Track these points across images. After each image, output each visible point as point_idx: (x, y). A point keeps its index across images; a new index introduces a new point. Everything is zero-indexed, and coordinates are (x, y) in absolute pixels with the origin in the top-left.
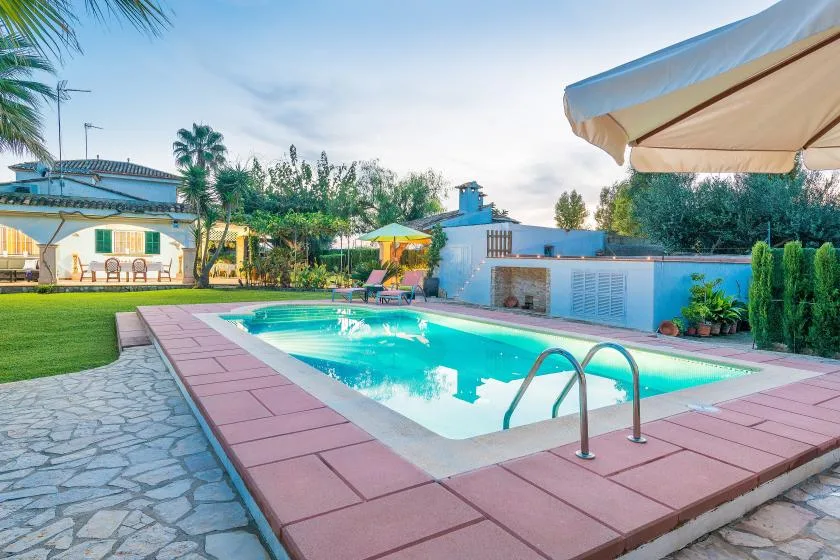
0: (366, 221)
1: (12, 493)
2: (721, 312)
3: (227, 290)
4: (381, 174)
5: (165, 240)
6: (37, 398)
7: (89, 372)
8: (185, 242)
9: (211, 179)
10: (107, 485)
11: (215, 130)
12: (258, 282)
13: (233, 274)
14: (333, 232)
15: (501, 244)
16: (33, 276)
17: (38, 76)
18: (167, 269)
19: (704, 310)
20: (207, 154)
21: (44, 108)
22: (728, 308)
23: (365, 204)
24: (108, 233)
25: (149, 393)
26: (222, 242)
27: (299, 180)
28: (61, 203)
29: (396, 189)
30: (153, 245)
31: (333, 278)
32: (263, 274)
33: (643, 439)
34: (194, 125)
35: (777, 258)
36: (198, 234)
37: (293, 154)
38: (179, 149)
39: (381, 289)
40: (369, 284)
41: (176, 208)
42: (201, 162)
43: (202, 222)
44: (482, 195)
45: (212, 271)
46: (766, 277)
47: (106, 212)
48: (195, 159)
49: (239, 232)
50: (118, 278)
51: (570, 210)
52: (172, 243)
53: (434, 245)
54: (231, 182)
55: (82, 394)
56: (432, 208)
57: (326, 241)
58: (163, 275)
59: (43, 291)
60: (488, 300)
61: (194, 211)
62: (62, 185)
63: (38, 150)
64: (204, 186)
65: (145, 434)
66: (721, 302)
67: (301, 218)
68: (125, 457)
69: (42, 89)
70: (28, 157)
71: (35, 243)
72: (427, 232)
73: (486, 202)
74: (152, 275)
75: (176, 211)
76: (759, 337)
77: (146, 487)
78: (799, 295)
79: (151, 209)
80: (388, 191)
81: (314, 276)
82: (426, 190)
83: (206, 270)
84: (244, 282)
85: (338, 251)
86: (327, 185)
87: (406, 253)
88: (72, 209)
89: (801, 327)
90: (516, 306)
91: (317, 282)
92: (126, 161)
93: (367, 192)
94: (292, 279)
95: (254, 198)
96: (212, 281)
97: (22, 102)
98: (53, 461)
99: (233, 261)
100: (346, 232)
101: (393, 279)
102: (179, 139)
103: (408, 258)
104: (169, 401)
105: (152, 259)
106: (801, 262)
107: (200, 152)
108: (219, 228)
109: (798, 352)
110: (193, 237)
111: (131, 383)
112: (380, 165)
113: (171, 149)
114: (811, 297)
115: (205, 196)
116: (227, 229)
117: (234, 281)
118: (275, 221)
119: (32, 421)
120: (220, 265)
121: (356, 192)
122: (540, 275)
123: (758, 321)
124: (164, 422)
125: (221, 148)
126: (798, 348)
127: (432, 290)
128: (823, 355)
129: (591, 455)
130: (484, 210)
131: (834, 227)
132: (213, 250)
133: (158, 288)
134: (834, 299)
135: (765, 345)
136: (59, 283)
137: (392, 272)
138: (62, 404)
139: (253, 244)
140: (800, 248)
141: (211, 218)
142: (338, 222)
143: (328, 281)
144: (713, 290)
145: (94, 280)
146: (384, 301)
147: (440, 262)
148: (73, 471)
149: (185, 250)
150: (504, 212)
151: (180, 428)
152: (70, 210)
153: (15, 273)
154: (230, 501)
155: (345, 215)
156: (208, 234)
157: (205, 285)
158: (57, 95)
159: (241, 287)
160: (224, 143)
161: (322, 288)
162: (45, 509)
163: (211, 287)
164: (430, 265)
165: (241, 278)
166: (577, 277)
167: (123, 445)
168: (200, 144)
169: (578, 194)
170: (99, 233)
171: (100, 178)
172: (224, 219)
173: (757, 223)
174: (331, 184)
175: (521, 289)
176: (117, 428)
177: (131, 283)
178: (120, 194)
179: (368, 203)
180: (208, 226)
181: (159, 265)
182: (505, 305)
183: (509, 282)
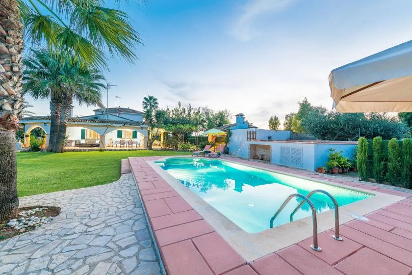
0: (204, 127)
1: (69, 247)
2: (343, 164)
3: (157, 151)
4: (209, 111)
5: (139, 134)
6: (90, 196)
7: (109, 184)
8: (145, 135)
9: (153, 114)
10: (106, 246)
11: (155, 97)
12: (168, 148)
13: (160, 145)
14: (192, 131)
15: (252, 135)
16: (98, 145)
17: (101, 81)
18: (139, 143)
19: (335, 163)
20: (153, 105)
21: (103, 92)
22: (346, 162)
23: (203, 121)
24: (121, 131)
25: (128, 196)
26: (156, 134)
27: (181, 113)
28: (107, 122)
29: (214, 116)
30: (135, 136)
31: (192, 147)
32: (169, 145)
33: (341, 238)
34: (149, 96)
35: (370, 144)
36: (149, 132)
37: (180, 105)
38: (144, 104)
39: (209, 152)
40: (205, 150)
42: (151, 108)
43: (150, 128)
44: (244, 118)
45: (153, 144)
46: (365, 151)
47: (121, 125)
48: (149, 107)
49: (162, 131)
50: (124, 146)
51: (274, 122)
52: (141, 135)
53: (227, 136)
54: (159, 114)
55: (105, 195)
56: (226, 122)
57: (190, 133)
58: (138, 145)
59: (101, 151)
60: (247, 156)
61: (148, 124)
62: (108, 116)
63: (100, 105)
64: (151, 116)
65: (123, 217)
66: (343, 160)
67: (182, 126)
68: (115, 229)
69: (102, 85)
70: (97, 107)
71: (99, 135)
72: (225, 131)
73: (245, 120)
74: (134, 145)
75: (142, 124)
76: (362, 176)
77: (121, 248)
78: (381, 159)
79: (134, 124)
80: (211, 117)
81: (186, 146)
82: (224, 116)
83: (151, 144)
84: (163, 148)
85: (194, 137)
86: (190, 115)
87: (217, 138)
88: (110, 124)
89: (382, 173)
90: (258, 159)
91: (187, 148)
93: (204, 117)
94: (179, 147)
95: (167, 120)
96: (153, 147)
97: (96, 90)
98: (88, 230)
99: (160, 141)
100: (197, 131)
101: (213, 147)
102: (144, 100)
103: (218, 140)
104: (135, 200)
105: (135, 140)
106: (381, 145)
107: (150, 104)
108: (155, 130)
109: (380, 183)
110: (147, 133)
111: (123, 190)
112: (209, 108)
113: (142, 104)
114: (387, 160)
115: (151, 119)
116: (158, 130)
117: (160, 147)
118: (173, 127)
119: (85, 207)
120: (156, 142)
121: (200, 117)
122: (268, 148)
123: (362, 169)
124: (131, 211)
125: (157, 103)
126: (380, 181)
127: (226, 152)
128: (393, 185)
129: (319, 248)
130: (245, 123)
131: (389, 130)
132: (154, 136)
133: (136, 150)
134: (399, 162)
135: (364, 179)
136: (106, 148)
137: (213, 145)
138: (97, 199)
139: (166, 135)
140: (381, 140)
141: (153, 127)
142: (194, 128)
144: (339, 155)
145: (116, 147)
146: (210, 157)
147: (229, 142)
148: (94, 236)
149: (145, 137)
150: (251, 124)
151: (137, 214)
152: (109, 124)
153: (93, 144)
154: (153, 261)
155: (196, 125)
156: (152, 132)
157: (150, 148)
158: (107, 87)
159: (162, 150)
160: (157, 101)
161: (188, 150)
162: (80, 258)
163: (152, 150)
164: (226, 143)
165: (162, 146)
166: (282, 149)
167: (115, 223)
168: (150, 102)
169: (277, 117)
170: (119, 132)
171: (120, 114)
172: (157, 127)
173: (354, 128)
174: (192, 114)
175: (260, 153)
176: (114, 213)
177: (128, 148)
178: (125, 118)
179: (204, 121)
180: (152, 129)
181: (137, 142)
182: (254, 158)
183: (255, 150)
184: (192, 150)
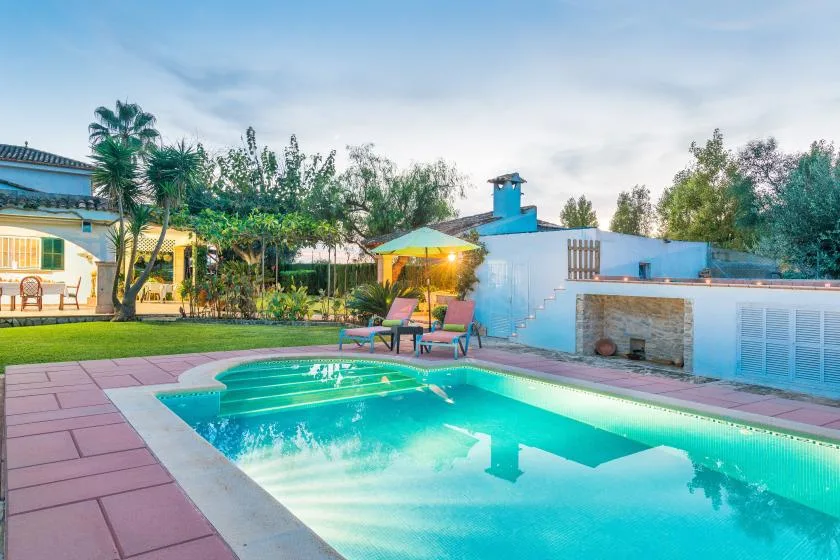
3: (163, 323)
4: (376, 164)
5: (71, 250)
8: (101, 253)
9: (142, 165)
11: (145, 110)
12: (208, 310)
13: (169, 297)
15: (586, 260)
18: (73, 291)
20: (134, 139)
23: (350, 202)
26: (155, 253)
27: (259, 173)
29: (396, 184)
30: (53, 256)
31: (318, 306)
32: (215, 298)
34: (119, 103)
36: (120, 242)
37: (251, 135)
38: (98, 133)
40: (393, 320)
41: (87, 204)
43: (127, 224)
44: (522, 193)
45: (140, 294)
49: (179, 240)
51: (577, 219)
52: (82, 255)
54: (172, 169)
57: (287, 253)
58: (67, 300)
60: (570, 345)
61: (114, 209)
64: (129, 173)
67: (270, 221)
74: (50, 300)
75: (87, 208)
79: (48, 205)
80: (384, 187)
81: (289, 301)
82: (435, 187)
83: (131, 294)
84: (187, 311)
85: (305, 266)
86: (297, 179)
90: (615, 354)
91: (294, 311)
92: (24, 145)
93: (357, 189)
94: (258, 306)
95: (199, 196)
96: (141, 308)
99: (168, 279)
102: (98, 120)
105: (52, 277)
107: (125, 137)
108: (151, 235)
110: (111, 245)
112: (375, 152)
113: (87, 133)
115: (133, 187)
116: (163, 234)
117: (172, 309)
120: (152, 285)
121: (337, 189)
125: (153, 133)
132: (141, 265)
133: (57, 320)
139: (197, 257)
141: (141, 218)
142: (325, 227)
143: (311, 309)
147: (475, 285)
149: (101, 265)
156: (135, 241)
157: (130, 316)
159: (184, 318)
160: (156, 126)
161: (301, 319)
163: (139, 319)
165: (182, 304)
168: (125, 128)
169: (587, 199)
172: (159, 221)
174: (302, 178)
175: (623, 328)
177: (18, 313)
179: (356, 204)
180: (136, 230)
181: (61, 285)
182: (597, 353)
183: (601, 318)
184: (319, 317)
